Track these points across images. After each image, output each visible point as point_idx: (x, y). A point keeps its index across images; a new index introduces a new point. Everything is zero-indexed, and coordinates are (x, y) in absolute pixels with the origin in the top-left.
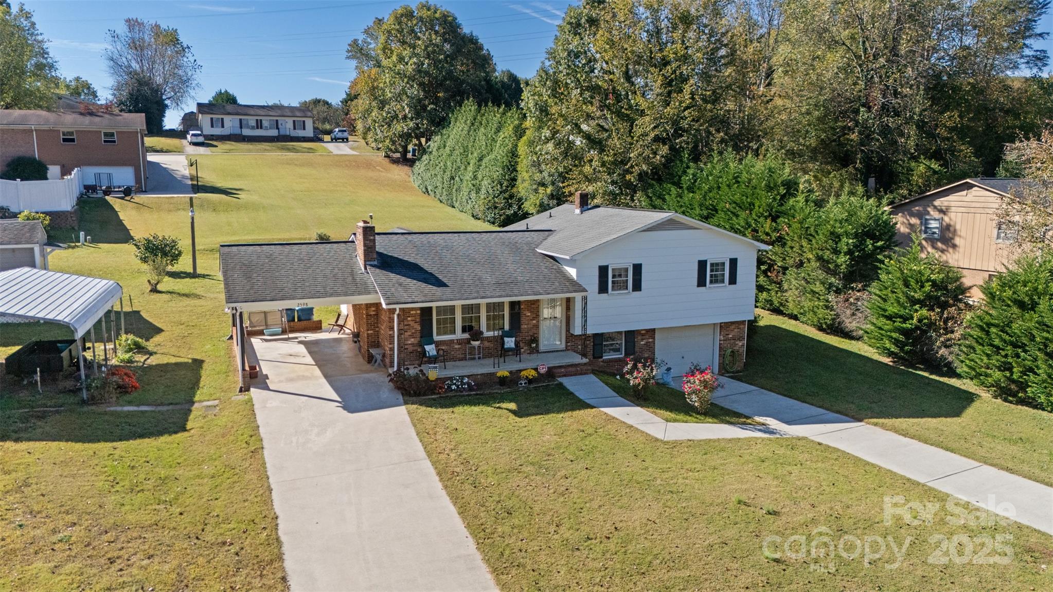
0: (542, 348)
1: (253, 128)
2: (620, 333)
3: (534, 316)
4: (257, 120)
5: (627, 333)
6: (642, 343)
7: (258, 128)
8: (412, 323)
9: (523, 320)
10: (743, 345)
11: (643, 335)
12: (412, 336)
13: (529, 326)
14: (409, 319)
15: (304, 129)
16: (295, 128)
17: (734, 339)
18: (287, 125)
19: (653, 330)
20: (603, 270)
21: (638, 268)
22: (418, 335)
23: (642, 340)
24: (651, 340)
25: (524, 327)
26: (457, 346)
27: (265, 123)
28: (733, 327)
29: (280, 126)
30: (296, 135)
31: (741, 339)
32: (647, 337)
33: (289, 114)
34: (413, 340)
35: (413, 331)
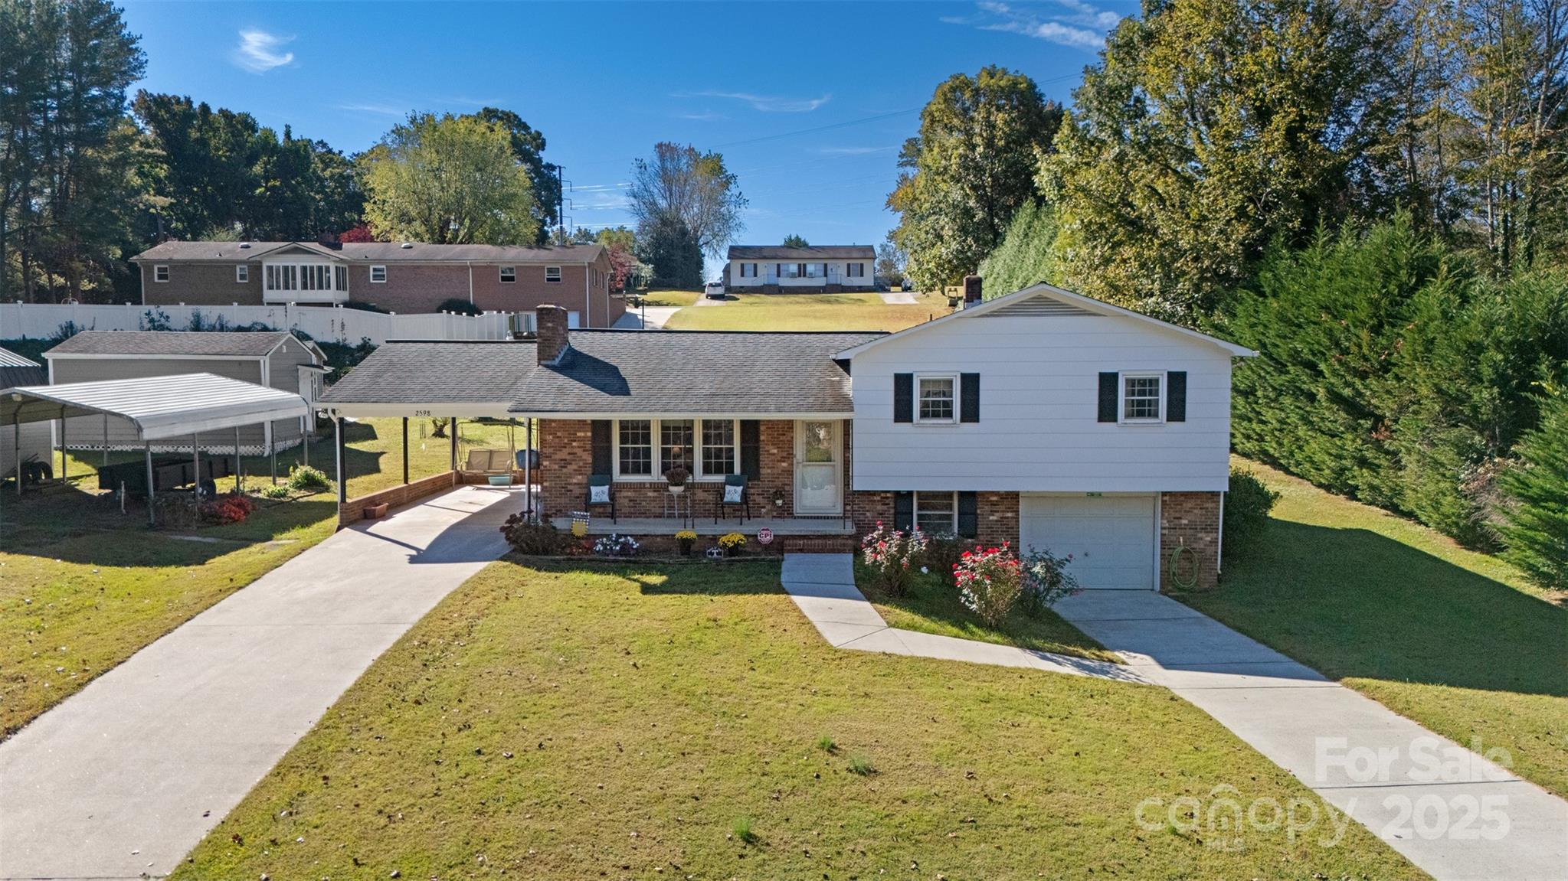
0: (798, 509)
1: (793, 276)
2: (949, 495)
3: (785, 454)
4: (799, 265)
5: (963, 495)
6: (991, 518)
7: (800, 276)
8: (579, 452)
9: (764, 459)
10: (1214, 542)
11: (993, 504)
12: (579, 471)
13: (775, 471)
14: (574, 444)
15: (862, 275)
16: (849, 275)
17: (1192, 526)
18: (839, 273)
19: (1014, 496)
20: (903, 383)
21: (971, 382)
22: (589, 470)
23: (992, 512)
24: (1009, 515)
25: (765, 471)
26: (650, 494)
27: (810, 268)
28: (1188, 505)
29: (829, 272)
30: (850, 284)
31: (1212, 529)
32: (1003, 508)
33: (844, 255)
34: (580, 477)
35: (581, 464)
